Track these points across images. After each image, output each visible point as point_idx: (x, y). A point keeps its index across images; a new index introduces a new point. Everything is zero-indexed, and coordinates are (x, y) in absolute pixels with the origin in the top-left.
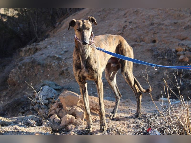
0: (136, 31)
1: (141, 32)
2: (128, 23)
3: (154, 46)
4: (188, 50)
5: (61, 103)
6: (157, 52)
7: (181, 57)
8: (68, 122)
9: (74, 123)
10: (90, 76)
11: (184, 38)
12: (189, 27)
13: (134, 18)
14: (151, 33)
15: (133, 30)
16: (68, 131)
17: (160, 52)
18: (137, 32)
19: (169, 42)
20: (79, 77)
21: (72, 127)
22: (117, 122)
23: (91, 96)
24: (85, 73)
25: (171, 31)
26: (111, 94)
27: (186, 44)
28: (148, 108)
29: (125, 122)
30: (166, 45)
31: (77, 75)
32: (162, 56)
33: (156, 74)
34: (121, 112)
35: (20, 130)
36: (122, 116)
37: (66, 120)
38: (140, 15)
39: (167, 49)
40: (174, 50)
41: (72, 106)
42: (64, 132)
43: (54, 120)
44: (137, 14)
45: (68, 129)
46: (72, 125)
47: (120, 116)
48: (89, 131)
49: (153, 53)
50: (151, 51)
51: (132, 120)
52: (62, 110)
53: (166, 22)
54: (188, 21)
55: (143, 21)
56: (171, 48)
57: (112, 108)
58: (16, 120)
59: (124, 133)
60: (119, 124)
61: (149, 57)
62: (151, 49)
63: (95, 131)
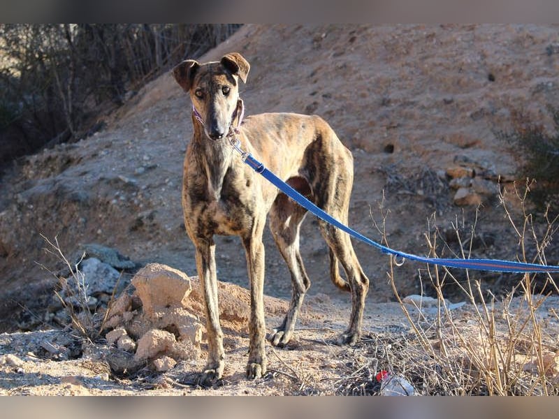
0: (343, 120)
1: (357, 123)
2: (321, 97)
3: (389, 160)
4: (479, 175)
5: (138, 299)
6: (397, 178)
7: (461, 193)
8: (157, 350)
9: (173, 353)
10: (230, 224)
11: (470, 142)
12: (484, 114)
13: (336, 83)
14: (382, 126)
15: (333, 116)
16: (155, 373)
17: (405, 177)
18: (342, 123)
19: (428, 152)
20: (199, 225)
21: (166, 362)
22: (293, 354)
23: (223, 283)
24: (218, 213)
25: (436, 122)
27: (475, 159)
28: (375, 321)
29: (315, 354)
30: (421, 159)
31: (195, 219)
32: (410, 187)
33: (391, 235)
34: (304, 327)
35: (21, 366)
36: (307, 337)
37: (151, 344)
38: (354, 77)
39: (425, 170)
40: (441, 173)
41: (168, 306)
42: (143, 376)
43: (116, 343)
44: (344, 75)
45: (155, 368)
46: (167, 357)
47: (301, 339)
49: (385, 179)
50: (380, 174)
51: (332, 349)
52: (141, 316)
53: (425, 99)
54: (482, 98)
55: (360, 93)
56: (433, 167)
57: (278, 317)
58: (9, 341)
59: (312, 383)
60: (297, 359)
61: (375, 190)
62: (380, 168)
63: (230, 377)
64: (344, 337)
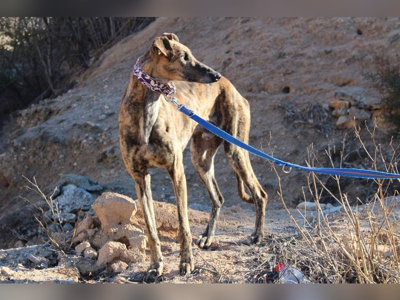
0: (250, 70)
1: (261, 72)
2: (233, 54)
3: (287, 98)
4: (354, 106)
5: (98, 219)
6: (293, 112)
7: (341, 120)
8: (113, 257)
9: (125, 258)
11: (346, 82)
12: (355, 60)
13: (244, 43)
14: (280, 73)
15: (243, 67)
16: (112, 274)
17: (299, 111)
18: (250, 73)
19: (315, 91)
20: (135, 163)
21: (120, 266)
22: (215, 254)
23: (159, 203)
24: (147, 153)
25: (320, 68)
26: (203, 198)
27: (350, 94)
28: (276, 224)
29: (231, 253)
30: (309, 97)
31: (131, 159)
32: (303, 118)
33: (291, 154)
34: (222, 232)
35: (12, 275)
36: (224, 240)
37: (109, 252)
38: (257, 37)
39: (313, 104)
40: (326, 106)
41: (120, 224)
42: (104, 277)
43: (83, 253)
44: (250, 36)
45: (113, 271)
46: (121, 262)
47: (220, 242)
48: (156, 274)
49: (284, 112)
50: (281, 109)
51: (243, 248)
52: (101, 232)
53: (311, 51)
54: (353, 48)
55: (262, 49)
56: (320, 102)
57: (203, 225)
58: (4, 255)
59: (228, 276)
60: (217, 258)
61: (277, 121)
62: (280, 105)
63: (168, 274)
64: (251, 239)
